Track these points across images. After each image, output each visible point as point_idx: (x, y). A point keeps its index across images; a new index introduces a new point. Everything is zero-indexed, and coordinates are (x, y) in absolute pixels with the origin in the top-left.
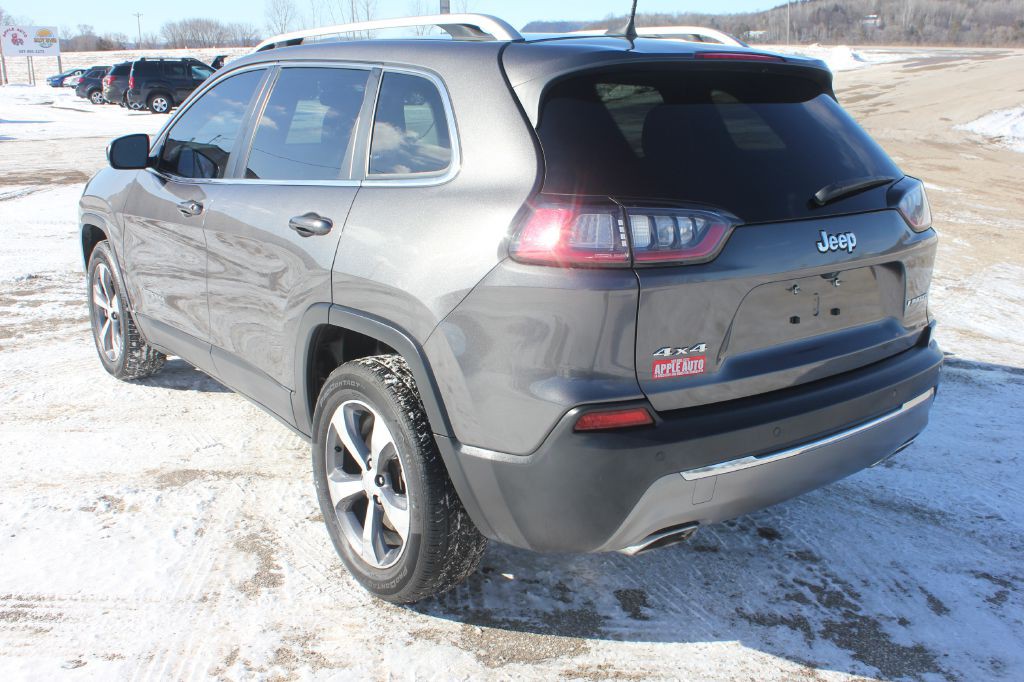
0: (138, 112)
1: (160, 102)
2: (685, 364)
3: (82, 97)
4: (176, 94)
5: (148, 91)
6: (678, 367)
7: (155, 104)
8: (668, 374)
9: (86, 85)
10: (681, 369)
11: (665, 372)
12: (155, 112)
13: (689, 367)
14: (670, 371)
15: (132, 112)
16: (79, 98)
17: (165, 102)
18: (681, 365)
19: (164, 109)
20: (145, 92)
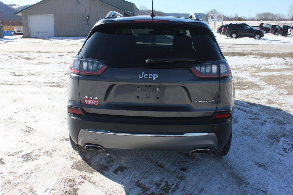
0: (229, 38)
1: (234, 35)
2: (93, 101)
3: (219, 33)
4: (239, 33)
5: (231, 32)
6: (91, 102)
7: (232, 36)
8: (88, 103)
9: (220, 30)
10: (92, 102)
11: (87, 102)
12: (232, 38)
13: (94, 103)
14: (89, 102)
15: (228, 37)
16: (218, 33)
17: (235, 35)
18: (92, 101)
19: (235, 37)
20: (230, 32)
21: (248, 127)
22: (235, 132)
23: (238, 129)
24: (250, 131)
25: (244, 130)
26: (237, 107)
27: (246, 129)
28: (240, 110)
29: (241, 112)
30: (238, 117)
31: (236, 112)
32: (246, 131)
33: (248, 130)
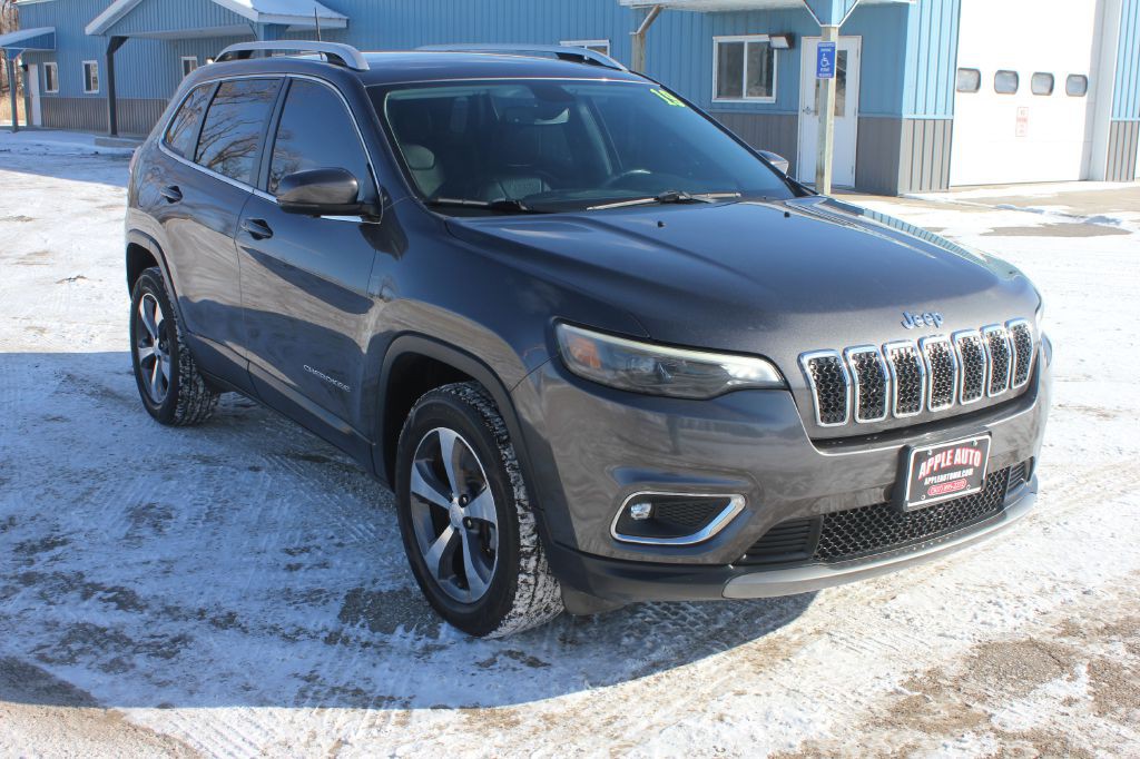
21: (79, 499)
22: (132, 474)
23: (123, 482)
24: (75, 487)
25: (97, 485)
26: (141, 609)
27: (87, 494)
28: (121, 590)
29: (110, 577)
30: (127, 536)
31: (139, 571)
32: (88, 483)
33: (82, 488)
